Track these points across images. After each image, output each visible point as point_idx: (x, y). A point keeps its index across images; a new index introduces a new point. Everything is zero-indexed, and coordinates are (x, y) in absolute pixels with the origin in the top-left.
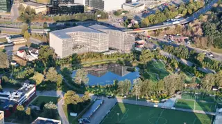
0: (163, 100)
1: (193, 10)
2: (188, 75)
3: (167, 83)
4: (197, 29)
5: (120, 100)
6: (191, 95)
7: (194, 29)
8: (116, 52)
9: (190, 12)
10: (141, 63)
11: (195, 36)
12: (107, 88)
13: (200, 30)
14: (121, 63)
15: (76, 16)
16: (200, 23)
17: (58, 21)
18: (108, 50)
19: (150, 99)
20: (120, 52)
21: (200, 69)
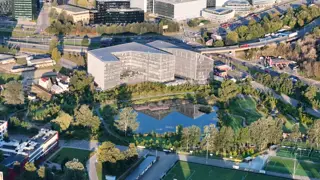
0: (248, 158)
1: (305, 20)
2: (289, 119)
3: (254, 132)
4: (309, 50)
5: (183, 156)
6: (292, 150)
7: (304, 49)
8: (185, 82)
9: (301, 23)
10: (221, 100)
11: (305, 60)
12: (166, 137)
13: (313, 51)
14: (190, 99)
15: (132, 27)
16: (313, 41)
17: (104, 34)
18: (173, 78)
19: (228, 156)
20: (191, 82)
21: (309, 111)
